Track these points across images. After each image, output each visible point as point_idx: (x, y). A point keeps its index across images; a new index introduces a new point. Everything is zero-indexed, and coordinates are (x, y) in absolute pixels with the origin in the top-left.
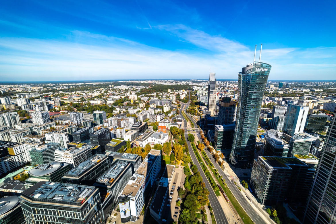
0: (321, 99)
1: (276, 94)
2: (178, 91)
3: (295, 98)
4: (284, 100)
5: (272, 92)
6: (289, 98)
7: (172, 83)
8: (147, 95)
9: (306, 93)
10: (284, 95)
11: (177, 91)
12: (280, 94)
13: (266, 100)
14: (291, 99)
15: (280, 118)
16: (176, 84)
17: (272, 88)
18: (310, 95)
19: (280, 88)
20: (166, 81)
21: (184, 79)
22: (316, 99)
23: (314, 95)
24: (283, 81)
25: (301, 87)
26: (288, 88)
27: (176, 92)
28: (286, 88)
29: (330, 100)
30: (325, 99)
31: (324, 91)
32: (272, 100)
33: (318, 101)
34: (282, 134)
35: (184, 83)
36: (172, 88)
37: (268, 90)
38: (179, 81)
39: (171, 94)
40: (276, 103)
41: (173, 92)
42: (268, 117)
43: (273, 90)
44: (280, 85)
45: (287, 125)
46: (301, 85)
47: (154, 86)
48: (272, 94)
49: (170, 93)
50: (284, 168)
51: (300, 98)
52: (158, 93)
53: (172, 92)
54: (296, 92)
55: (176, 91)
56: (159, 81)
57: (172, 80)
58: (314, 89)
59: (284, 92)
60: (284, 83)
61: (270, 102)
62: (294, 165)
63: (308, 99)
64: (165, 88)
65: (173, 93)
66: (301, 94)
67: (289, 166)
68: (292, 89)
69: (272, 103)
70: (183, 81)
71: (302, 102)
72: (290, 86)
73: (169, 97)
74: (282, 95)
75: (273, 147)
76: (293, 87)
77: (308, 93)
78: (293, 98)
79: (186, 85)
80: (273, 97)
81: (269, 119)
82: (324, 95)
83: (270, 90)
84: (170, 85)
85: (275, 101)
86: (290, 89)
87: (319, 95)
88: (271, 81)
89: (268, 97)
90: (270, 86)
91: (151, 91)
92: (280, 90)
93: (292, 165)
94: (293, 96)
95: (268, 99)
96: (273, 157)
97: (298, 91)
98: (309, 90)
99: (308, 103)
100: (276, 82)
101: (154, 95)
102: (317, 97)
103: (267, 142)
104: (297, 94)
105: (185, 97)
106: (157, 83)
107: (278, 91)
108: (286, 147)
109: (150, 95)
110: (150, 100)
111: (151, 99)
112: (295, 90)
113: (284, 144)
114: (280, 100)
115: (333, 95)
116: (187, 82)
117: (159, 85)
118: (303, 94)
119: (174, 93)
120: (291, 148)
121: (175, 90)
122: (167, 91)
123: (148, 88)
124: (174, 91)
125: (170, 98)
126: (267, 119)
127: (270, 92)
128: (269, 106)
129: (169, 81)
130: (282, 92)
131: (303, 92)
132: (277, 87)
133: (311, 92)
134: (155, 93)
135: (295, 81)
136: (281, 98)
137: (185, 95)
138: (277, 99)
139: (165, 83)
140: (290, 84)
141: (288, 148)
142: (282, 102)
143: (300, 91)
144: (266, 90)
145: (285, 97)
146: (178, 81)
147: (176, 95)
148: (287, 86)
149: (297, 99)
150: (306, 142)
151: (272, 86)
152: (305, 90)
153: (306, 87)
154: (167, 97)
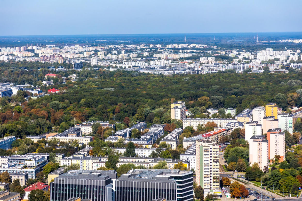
2: (233, 112)
7: (195, 58)
8: (35, 140)
11: (229, 116)
16: (223, 68)
20: (155, 51)
21: (270, 37)
27: (223, 123)
35: (272, 62)
36: (196, 97)
38: (240, 48)
39: (191, 132)
41: (204, 122)
47: (80, 81)
49: (180, 125)
52: (105, 125)
53: (195, 124)
55: (223, 116)
56: (109, 51)
57: (192, 39)
64: (149, 95)
65: (201, 130)
70: (263, 47)
73: (175, 155)
79: (285, 76)
84: (178, 71)
91: (59, 114)
101: (75, 143)
105: (282, 153)
106: (94, 62)
109: (53, 144)
110: (52, 177)
111: (58, 167)
116: (289, 52)
117: (111, 75)
119: (211, 127)
121: (216, 107)
122: (160, 115)
123: (35, 94)
124: (211, 112)
125: (183, 157)
129: (176, 51)
134: (87, 129)
137: (282, 138)
139: (149, 59)
146: (231, 47)
147: (223, 141)
154: (164, 156)
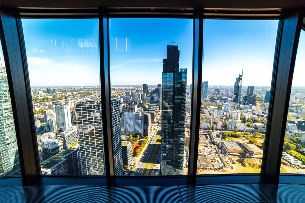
0: (78, 99)
1: (45, 100)
3: (62, 100)
4: (54, 103)
5: (42, 98)
6: (58, 101)
9: (69, 95)
10: (53, 99)
12: (49, 99)
13: (36, 106)
14: (59, 102)
15: (53, 120)
17: (41, 94)
18: (72, 97)
19: (49, 93)
22: (75, 99)
23: (74, 96)
24: (51, 87)
25: (65, 91)
26: (56, 93)
28: (55, 93)
29: (82, 99)
30: (80, 98)
31: (79, 93)
32: (43, 106)
33: (77, 100)
34: (56, 134)
37: (37, 96)
40: (47, 107)
42: (42, 122)
43: (42, 96)
44: (49, 91)
45: (59, 125)
46: (65, 90)
48: (42, 99)
50: (60, 163)
51: (66, 100)
54: (63, 95)
58: (73, 92)
59: (53, 97)
60: (52, 89)
61: (41, 108)
62: (68, 154)
63: (71, 100)
66: (66, 97)
67: (65, 158)
68: (59, 93)
69: (43, 108)
71: (68, 103)
72: (58, 91)
74: (52, 99)
75: (49, 149)
76: (60, 92)
77: (71, 96)
78: (60, 101)
80: (43, 103)
81: (42, 124)
82: (79, 96)
83: (39, 96)
85: (46, 105)
86: (58, 93)
87: (77, 96)
88: (40, 87)
89: (38, 103)
90: (39, 92)
92: (50, 95)
93: (66, 156)
94: (61, 99)
95: (39, 105)
96: (49, 159)
97: (64, 95)
98: (71, 93)
99: (72, 102)
100: (44, 88)
102: (76, 97)
103: (42, 147)
104: (64, 97)
107: (47, 96)
108: (60, 143)
112: (61, 94)
113: (58, 142)
114: (50, 104)
115: (83, 96)
118: (68, 97)
120: (64, 143)
126: (40, 124)
127: (39, 98)
128: (41, 111)
130: (51, 97)
131: (67, 95)
132: (46, 92)
133: (72, 95)
135: (61, 87)
136: (51, 102)
138: (47, 103)
140: (57, 89)
141: (62, 144)
142: (52, 106)
143: (65, 94)
144: (35, 97)
145: (55, 100)
148: (54, 91)
149: (64, 101)
150: (73, 133)
151: (40, 92)
152: (68, 94)
153: (69, 91)
